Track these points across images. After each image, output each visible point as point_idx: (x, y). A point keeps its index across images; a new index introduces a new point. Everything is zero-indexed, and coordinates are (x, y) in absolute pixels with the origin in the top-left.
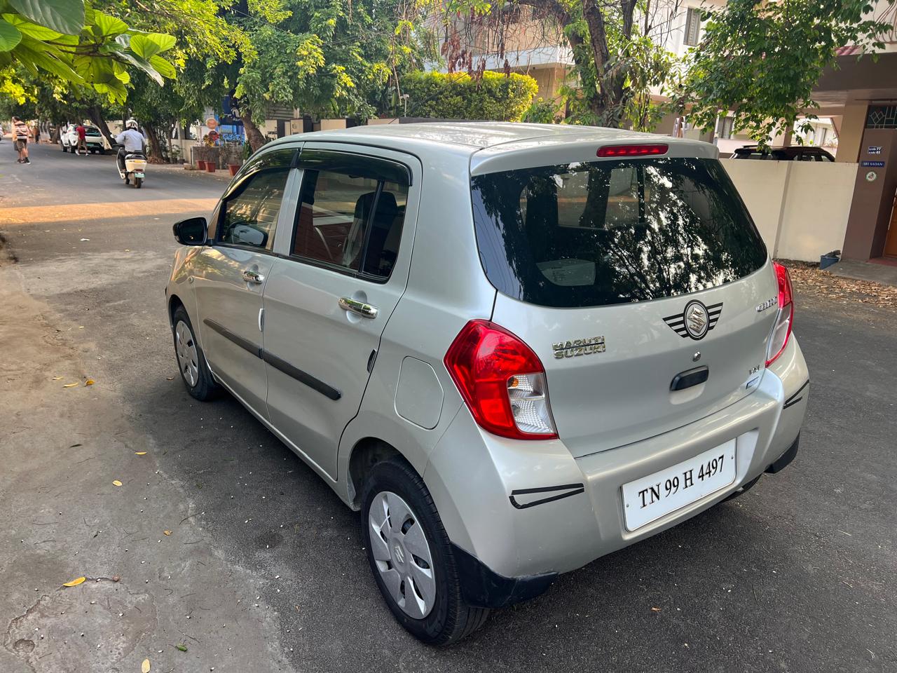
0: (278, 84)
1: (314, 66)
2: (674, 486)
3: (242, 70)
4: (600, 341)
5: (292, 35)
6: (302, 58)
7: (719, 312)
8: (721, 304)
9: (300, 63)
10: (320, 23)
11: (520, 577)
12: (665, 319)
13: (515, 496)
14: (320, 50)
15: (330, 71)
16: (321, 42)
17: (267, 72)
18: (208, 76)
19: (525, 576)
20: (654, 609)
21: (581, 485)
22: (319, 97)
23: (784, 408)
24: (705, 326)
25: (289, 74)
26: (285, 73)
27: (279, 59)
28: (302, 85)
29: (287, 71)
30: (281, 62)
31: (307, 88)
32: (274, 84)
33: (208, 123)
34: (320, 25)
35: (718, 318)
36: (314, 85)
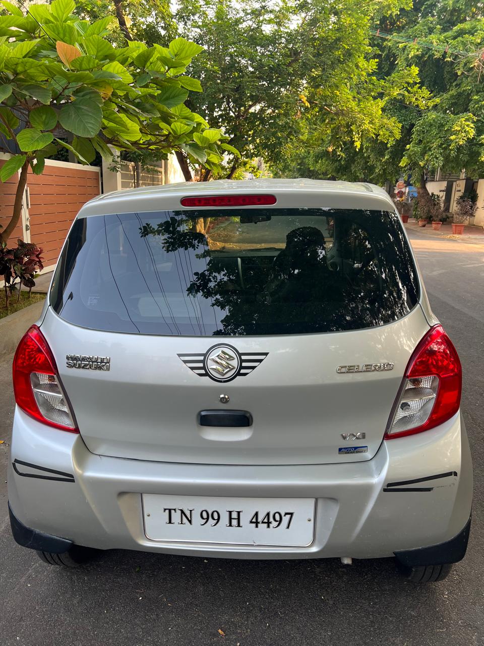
0: (432, 154)
1: (465, 138)
2: (213, 518)
3: (408, 146)
4: (105, 361)
5: (452, 116)
6: (456, 133)
7: (260, 361)
8: (266, 354)
9: (453, 137)
10: (478, 103)
11: (37, 531)
12: (179, 355)
13: (16, 464)
14: (472, 125)
15: (480, 141)
16: (475, 119)
17: (428, 146)
18: (388, 152)
19: (42, 532)
20: (220, 631)
21: (71, 476)
22: (467, 162)
23: (385, 490)
24: (235, 370)
25: (443, 146)
26: (440, 146)
27: (438, 136)
28: (453, 154)
29: (442, 144)
30: (440, 137)
31: (457, 156)
32: (429, 155)
33: (398, 185)
34: (477, 106)
35: (256, 367)
36: (463, 154)
